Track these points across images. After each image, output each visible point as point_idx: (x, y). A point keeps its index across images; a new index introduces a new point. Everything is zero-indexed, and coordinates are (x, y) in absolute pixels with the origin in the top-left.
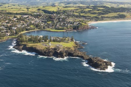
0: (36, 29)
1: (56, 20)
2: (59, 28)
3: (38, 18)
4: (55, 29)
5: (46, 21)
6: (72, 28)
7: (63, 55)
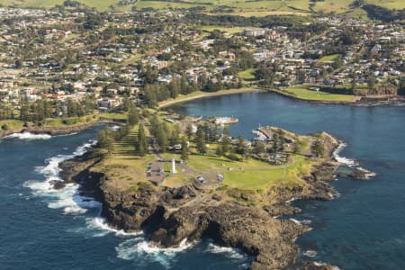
0: (247, 86)
1: (358, 51)
2: (338, 86)
3: (302, 41)
4: (322, 90)
5: (320, 52)
6: (394, 90)
7: (180, 231)
